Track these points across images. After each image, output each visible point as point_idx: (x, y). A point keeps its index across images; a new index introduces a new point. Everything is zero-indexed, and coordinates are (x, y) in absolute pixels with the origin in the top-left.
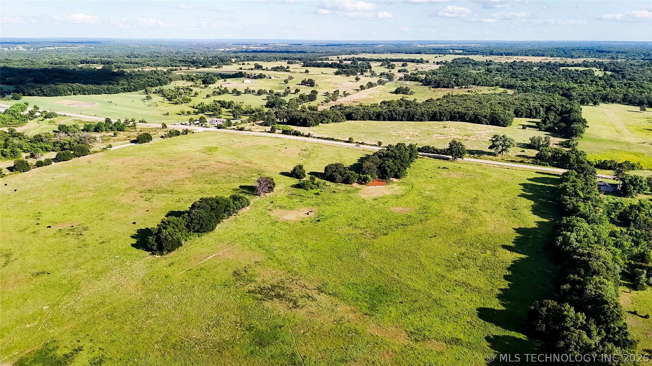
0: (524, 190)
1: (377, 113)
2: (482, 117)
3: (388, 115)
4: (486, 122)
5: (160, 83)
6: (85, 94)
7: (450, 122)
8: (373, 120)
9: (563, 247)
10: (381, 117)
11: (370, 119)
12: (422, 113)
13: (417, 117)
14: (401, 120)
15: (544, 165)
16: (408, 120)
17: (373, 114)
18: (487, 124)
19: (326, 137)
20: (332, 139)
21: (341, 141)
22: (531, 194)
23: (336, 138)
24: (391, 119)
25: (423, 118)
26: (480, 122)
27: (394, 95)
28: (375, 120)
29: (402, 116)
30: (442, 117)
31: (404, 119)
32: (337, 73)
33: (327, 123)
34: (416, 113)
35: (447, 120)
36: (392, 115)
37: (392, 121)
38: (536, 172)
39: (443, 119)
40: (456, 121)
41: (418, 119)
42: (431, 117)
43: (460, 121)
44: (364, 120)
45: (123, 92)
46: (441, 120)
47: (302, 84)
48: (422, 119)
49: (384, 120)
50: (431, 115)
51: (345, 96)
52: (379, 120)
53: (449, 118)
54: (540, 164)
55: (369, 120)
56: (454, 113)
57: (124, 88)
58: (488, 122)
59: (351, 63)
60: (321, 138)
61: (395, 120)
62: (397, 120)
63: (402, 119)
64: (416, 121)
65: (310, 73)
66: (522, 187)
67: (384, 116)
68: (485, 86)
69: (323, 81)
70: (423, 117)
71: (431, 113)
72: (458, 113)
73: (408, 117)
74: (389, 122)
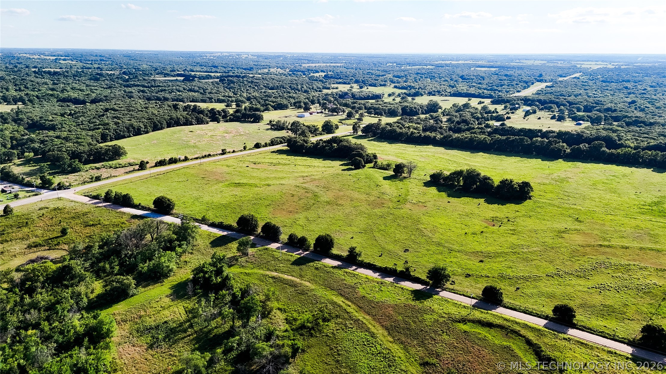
14: (130, 136)
16: (134, 135)
25: (148, 130)
29: (128, 132)
40: (174, 127)
41: (144, 131)
46: (162, 128)
50: (152, 125)
56: (169, 120)
62: (125, 138)
70: (146, 128)
72: (171, 119)
73: (134, 132)
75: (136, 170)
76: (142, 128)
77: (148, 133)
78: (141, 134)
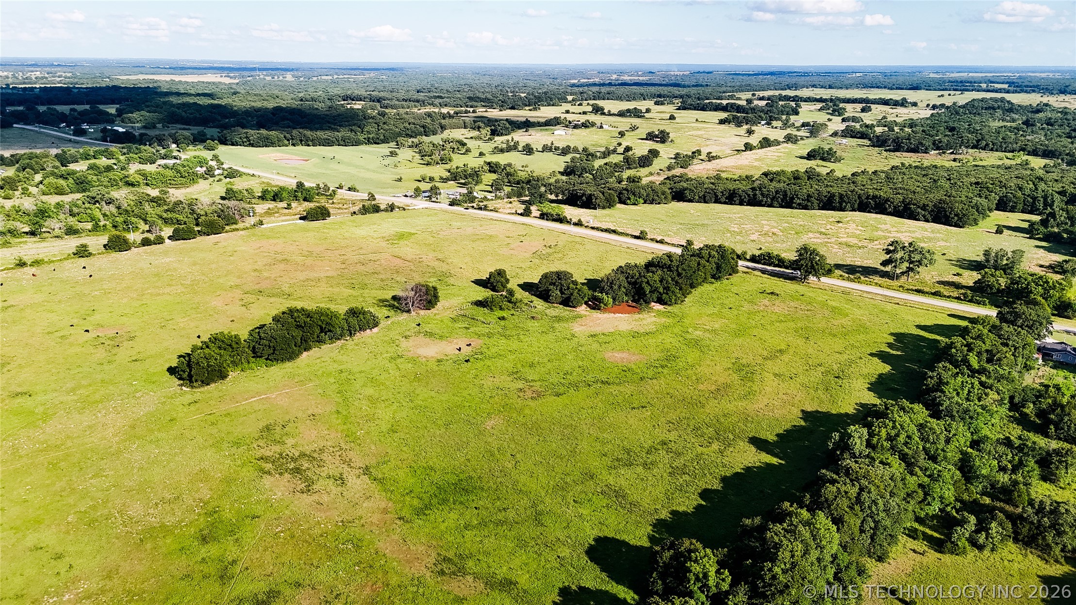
0: (890, 345)
1: (730, 190)
2: (919, 207)
3: (749, 195)
4: (924, 216)
5: (425, 132)
6: (308, 145)
7: (857, 213)
8: (722, 203)
9: (838, 453)
10: (735, 199)
11: (717, 201)
12: (809, 196)
13: (798, 201)
14: (770, 206)
15: (979, 304)
16: (781, 206)
17: (722, 192)
18: (927, 221)
19: (605, 228)
20: (614, 232)
21: (627, 235)
22: (899, 353)
23: (620, 230)
24: (753, 202)
25: (809, 204)
26: (913, 216)
27: (805, 161)
28: (725, 203)
29: (773, 199)
30: (844, 204)
31: (775, 203)
32: (722, 122)
33: (634, 204)
34: (797, 195)
35: (853, 210)
36: (755, 195)
37: (754, 206)
38: (949, 315)
39: (845, 206)
40: (869, 212)
41: (799, 204)
42: (824, 203)
43: (876, 213)
44: (705, 202)
45: (366, 144)
46: (841, 209)
47: (646, 139)
48: (806, 205)
49: (741, 204)
50: (825, 200)
51: (709, 161)
52: (731, 204)
53: (856, 206)
54: (971, 301)
55: (714, 202)
56: (867, 198)
57: (369, 138)
58: (929, 217)
59: (766, 104)
60: (597, 229)
61: (759, 204)
62: (763, 206)
63: (772, 203)
64: (796, 208)
65: (677, 120)
66: (891, 339)
67: (740, 196)
68: (997, 151)
69: (689, 133)
70: (808, 201)
71: (825, 197)
72: (874, 197)
73: (782, 200)
74: (749, 207)
75: (519, 214)
76: (798, 198)
77: (808, 209)
78: (793, 208)
